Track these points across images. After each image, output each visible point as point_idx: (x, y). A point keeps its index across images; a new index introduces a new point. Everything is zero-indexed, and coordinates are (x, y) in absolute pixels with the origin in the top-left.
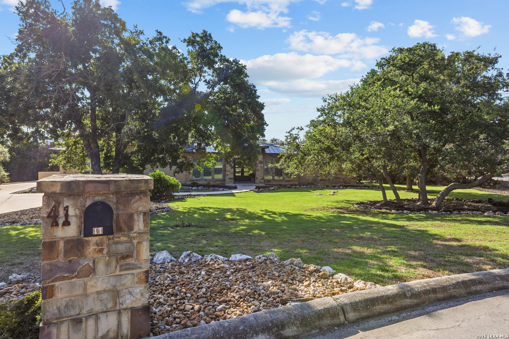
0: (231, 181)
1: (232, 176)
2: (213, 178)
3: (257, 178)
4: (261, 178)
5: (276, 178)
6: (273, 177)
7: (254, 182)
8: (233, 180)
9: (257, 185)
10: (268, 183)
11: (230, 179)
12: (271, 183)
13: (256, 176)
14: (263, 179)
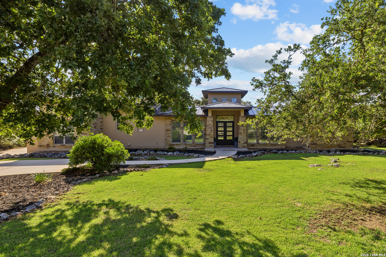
0: (211, 146)
1: (212, 140)
2: (194, 142)
3: (239, 142)
4: (243, 142)
5: (260, 141)
6: (258, 140)
7: (237, 146)
8: (213, 145)
9: (239, 150)
10: (252, 147)
11: (210, 143)
12: (256, 148)
13: (239, 140)
14: (246, 143)
